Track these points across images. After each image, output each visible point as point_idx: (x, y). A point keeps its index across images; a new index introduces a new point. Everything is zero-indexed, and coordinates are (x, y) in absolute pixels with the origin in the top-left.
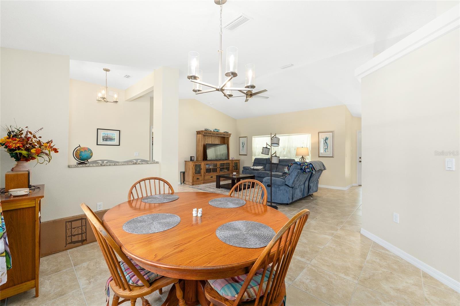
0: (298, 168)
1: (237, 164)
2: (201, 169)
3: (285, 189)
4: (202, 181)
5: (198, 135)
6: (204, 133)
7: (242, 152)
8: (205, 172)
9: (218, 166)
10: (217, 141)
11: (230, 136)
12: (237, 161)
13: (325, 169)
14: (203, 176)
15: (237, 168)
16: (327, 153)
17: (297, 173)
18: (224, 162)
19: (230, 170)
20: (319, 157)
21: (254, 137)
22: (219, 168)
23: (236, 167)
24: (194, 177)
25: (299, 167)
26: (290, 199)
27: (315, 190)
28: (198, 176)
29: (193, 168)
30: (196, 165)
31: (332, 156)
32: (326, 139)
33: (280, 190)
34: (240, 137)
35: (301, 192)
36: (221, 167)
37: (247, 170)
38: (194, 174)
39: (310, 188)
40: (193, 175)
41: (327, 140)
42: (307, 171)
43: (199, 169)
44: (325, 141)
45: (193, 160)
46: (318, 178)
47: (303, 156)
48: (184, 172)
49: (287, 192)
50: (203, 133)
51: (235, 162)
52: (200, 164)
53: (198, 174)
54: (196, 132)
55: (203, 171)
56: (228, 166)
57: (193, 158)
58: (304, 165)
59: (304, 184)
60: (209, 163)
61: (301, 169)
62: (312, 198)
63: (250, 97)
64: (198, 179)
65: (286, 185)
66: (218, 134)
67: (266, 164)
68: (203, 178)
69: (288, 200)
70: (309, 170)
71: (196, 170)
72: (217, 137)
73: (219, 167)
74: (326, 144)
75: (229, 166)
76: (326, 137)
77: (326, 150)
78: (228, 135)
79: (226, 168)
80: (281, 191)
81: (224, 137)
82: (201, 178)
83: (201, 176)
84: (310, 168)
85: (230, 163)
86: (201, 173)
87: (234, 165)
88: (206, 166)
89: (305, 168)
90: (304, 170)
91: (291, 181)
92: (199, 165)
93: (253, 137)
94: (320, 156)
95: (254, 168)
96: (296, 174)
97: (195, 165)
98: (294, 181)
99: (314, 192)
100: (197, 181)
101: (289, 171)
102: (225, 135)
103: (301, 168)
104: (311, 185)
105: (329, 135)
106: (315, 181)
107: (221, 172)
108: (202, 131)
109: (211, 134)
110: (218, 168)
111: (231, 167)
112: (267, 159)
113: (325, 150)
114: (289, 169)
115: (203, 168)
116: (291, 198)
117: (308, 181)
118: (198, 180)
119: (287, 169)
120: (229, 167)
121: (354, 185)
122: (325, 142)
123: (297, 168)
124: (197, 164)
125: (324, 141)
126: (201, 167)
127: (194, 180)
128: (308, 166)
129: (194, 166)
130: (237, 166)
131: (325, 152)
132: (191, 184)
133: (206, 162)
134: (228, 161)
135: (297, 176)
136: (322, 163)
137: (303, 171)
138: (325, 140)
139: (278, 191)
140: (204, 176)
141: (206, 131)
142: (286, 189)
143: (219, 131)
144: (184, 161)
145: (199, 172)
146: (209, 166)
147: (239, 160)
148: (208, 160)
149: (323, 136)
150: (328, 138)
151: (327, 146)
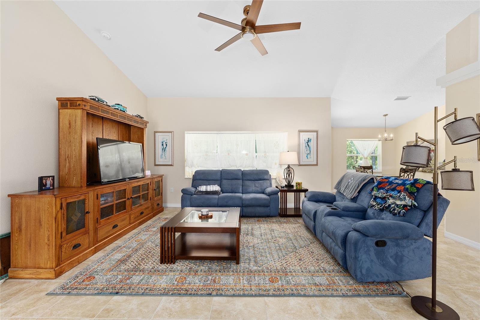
1: (160, 184)
2: (88, 213)
5: (64, 112)
6: (91, 107)
7: (161, 160)
8: (99, 218)
9: (129, 194)
11: (146, 125)
12: (158, 179)
14: (91, 232)
15: (160, 192)
16: (309, 160)
18: (139, 184)
19: (150, 198)
21: (188, 133)
23: (158, 190)
24: (61, 247)
28: (76, 238)
29: (59, 215)
30: (68, 204)
31: (315, 164)
32: (308, 141)
34: (156, 132)
38: (64, 234)
41: (310, 142)
43: (79, 215)
44: (306, 144)
48: (10, 233)
51: (155, 180)
52: (82, 197)
53: (77, 232)
54: (58, 99)
55: (91, 218)
56: (145, 191)
57: (49, 182)
60: (107, 189)
64: (76, 246)
68: (91, 239)
71: (68, 221)
72: (117, 126)
73: (129, 197)
74: (309, 148)
75: (148, 191)
76: (309, 138)
77: (308, 156)
78: (142, 124)
79: (143, 197)
82: (87, 242)
83: (87, 232)
85: (149, 184)
86: (86, 225)
87: (156, 186)
88: (101, 200)
92: (79, 202)
93: (186, 132)
95: (209, 190)
100: (72, 257)
107: (133, 207)
108: (83, 100)
109: (106, 112)
110: (128, 199)
111: (150, 192)
115: (91, 210)
118: (75, 251)
120: (148, 193)
122: (307, 145)
124: (72, 201)
126: (87, 205)
129: (61, 208)
130: (158, 187)
131: (307, 158)
133: (99, 189)
134: (145, 181)
138: (307, 143)
140: (95, 230)
143: (125, 111)
144: (9, 196)
145: (81, 225)
146: (105, 200)
147: (162, 176)
148: (102, 185)
149: (305, 136)
150: (311, 139)
151: (309, 151)
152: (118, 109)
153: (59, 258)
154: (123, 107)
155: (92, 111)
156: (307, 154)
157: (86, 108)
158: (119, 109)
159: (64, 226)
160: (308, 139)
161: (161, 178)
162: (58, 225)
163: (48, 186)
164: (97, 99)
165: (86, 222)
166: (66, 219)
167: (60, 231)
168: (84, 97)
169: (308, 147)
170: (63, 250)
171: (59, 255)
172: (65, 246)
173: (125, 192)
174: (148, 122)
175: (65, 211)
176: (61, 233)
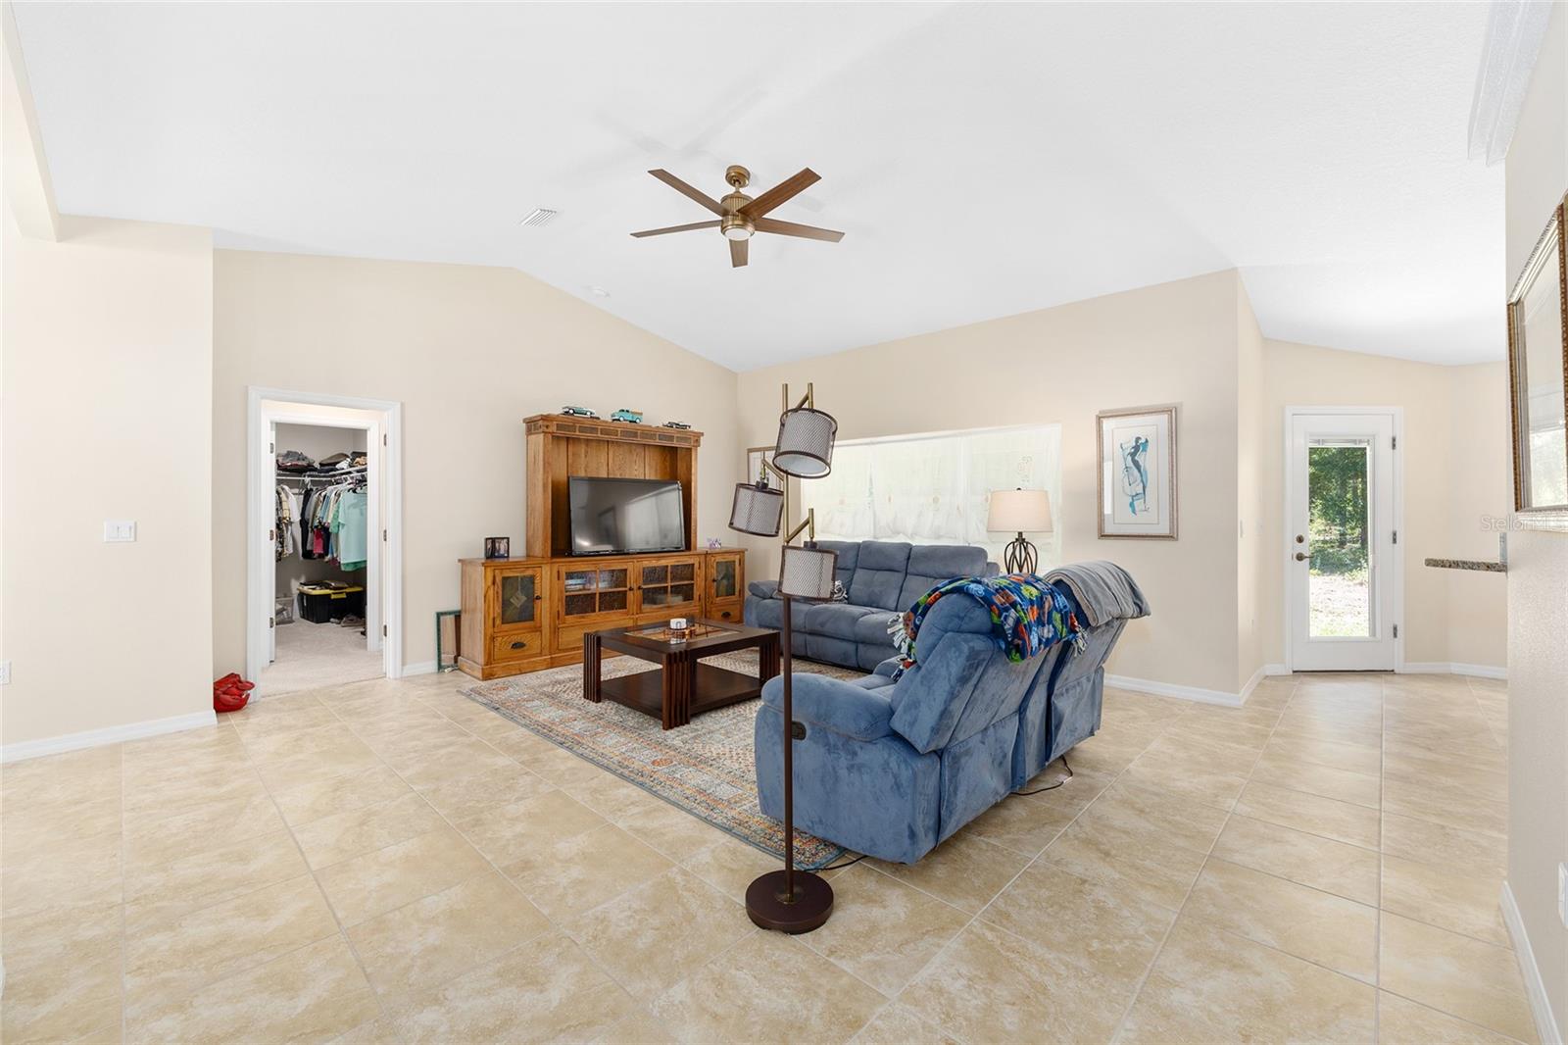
0: (973, 625)
1: (734, 570)
2: (538, 598)
3: (887, 763)
4: (541, 654)
8: (562, 613)
9: (634, 579)
10: (642, 468)
11: (697, 441)
12: (730, 558)
13: (1141, 611)
14: (546, 630)
15: (734, 585)
16: (1142, 517)
17: (962, 661)
18: (663, 562)
19: (696, 597)
20: (1103, 536)
22: (639, 588)
23: (725, 582)
24: (493, 639)
25: (980, 617)
26: (920, 832)
27: (1088, 728)
28: (518, 632)
29: (491, 592)
30: (505, 579)
31: (1166, 532)
32: (1136, 448)
33: (860, 768)
34: (750, 451)
35: (1001, 764)
36: (645, 583)
37: (764, 599)
38: (498, 622)
39: (1058, 727)
40: (490, 631)
41: (1144, 450)
42: (1035, 641)
43: (523, 598)
44: (1129, 458)
45: (502, 557)
46: (1103, 660)
47: (1020, 534)
48: (460, 612)
49: (898, 786)
50: (553, 429)
51: (719, 559)
52: (529, 573)
53: (521, 625)
54: (524, 420)
55: (544, 611)
56: (682, 579)
57: (502, 547)
58: (1014, 605)
59: (1022, 710)
60: (580, 566)
61: (995, 632)
62: (1067, 780)
63: (738, 226)
64: (518, 646)
65: (895, 736)
66: (635, 435)
67: (855, 570)
68: (546, 642)
69: (907, 841)
70: (1047, 632)
71: (506, 604)
72: (640, 450)
73: (635, 587)
74: (1139, 475)
75: (692, 579)
76: (1138, 439)
77: (1136, 502)
78: (686, 439)
79: (676, 590)
80: (866, 777)
81: (674, 450)
82: (533, 642)
83: (538, 629)
84: (1057, 616)
85: (697, 566)
86: (537, 617)
87: (718, 572)
88: (570, 582)
89: (1018, 621)
90: (1017, 641)
91: (928, 717)
94: (1108, 531)
96: (955, 669)
97: (498, 580)
98: (945, 713)
99: (1081, 739)
100: (512, 659)
101: (914, 639)
102: (671, 438)
103: (994, 625)
104: (1062, 704)
105: (1152, 428)
106: (1084, 680)
107: (646, 607)
109: (593, 430)
110: (631, 589)
111: (699, 584)
112: (859, 545)
113: (1132, 505)
114: (918, 627)
115: (546, 594)
116: (931, 822)
117: (1045, 686)
118: (518, 652)
119: (906, 625)
120: (693, 584)
121: (1271, 669)
122: (1131, 464)
123: (965, 627)
124: (512, 575)
125: (1125, 459)
126: (537, 586)
127: (497, 654)
128: (1041, 606)
129: (494, 583)
130: (734, 576)
131: (1134, 512)
132: (480, 675)
133: (565, 565)
134: (686, 559)
135: (963, 680)
136: (1125, 574)
137: (1008, 643)
138: (1133, 455)
139: (843, 772)
140: (555, 631)
141: (568, 420)
142: (893, 765)
143: (638, 421)
144: (460, 561)
145: (527, 614)
146: (584, 584)
147: (743, 552)
148: (573, 557)
149: (1120, 434)
150: (1147, 441)
151: (1141, 485)
152: (619, 420)
153: (489, 654)
154: (632, 413)
155: (560, 433)
156: (1133, 497)
157: (550, 430)
158: (621, 419)
159: (498, 610)
160: (1137, 441)
161: (738, 556)
162: (489, 607)
163: (502, 552)
164: (571, 411)
165: (537, 612)
166: (500, 599)
167: (491, 617)
168: (545, 414)
169: (1136, 471)
170: (497, 644)
171: (490, 649)
172: (499, 639)
173: (626, 575)
174: (702, 434)
175: (500, 588)
176: (494, 619)
